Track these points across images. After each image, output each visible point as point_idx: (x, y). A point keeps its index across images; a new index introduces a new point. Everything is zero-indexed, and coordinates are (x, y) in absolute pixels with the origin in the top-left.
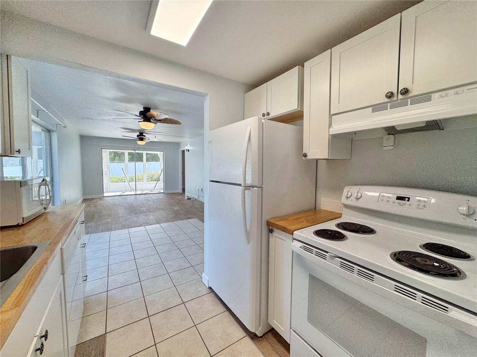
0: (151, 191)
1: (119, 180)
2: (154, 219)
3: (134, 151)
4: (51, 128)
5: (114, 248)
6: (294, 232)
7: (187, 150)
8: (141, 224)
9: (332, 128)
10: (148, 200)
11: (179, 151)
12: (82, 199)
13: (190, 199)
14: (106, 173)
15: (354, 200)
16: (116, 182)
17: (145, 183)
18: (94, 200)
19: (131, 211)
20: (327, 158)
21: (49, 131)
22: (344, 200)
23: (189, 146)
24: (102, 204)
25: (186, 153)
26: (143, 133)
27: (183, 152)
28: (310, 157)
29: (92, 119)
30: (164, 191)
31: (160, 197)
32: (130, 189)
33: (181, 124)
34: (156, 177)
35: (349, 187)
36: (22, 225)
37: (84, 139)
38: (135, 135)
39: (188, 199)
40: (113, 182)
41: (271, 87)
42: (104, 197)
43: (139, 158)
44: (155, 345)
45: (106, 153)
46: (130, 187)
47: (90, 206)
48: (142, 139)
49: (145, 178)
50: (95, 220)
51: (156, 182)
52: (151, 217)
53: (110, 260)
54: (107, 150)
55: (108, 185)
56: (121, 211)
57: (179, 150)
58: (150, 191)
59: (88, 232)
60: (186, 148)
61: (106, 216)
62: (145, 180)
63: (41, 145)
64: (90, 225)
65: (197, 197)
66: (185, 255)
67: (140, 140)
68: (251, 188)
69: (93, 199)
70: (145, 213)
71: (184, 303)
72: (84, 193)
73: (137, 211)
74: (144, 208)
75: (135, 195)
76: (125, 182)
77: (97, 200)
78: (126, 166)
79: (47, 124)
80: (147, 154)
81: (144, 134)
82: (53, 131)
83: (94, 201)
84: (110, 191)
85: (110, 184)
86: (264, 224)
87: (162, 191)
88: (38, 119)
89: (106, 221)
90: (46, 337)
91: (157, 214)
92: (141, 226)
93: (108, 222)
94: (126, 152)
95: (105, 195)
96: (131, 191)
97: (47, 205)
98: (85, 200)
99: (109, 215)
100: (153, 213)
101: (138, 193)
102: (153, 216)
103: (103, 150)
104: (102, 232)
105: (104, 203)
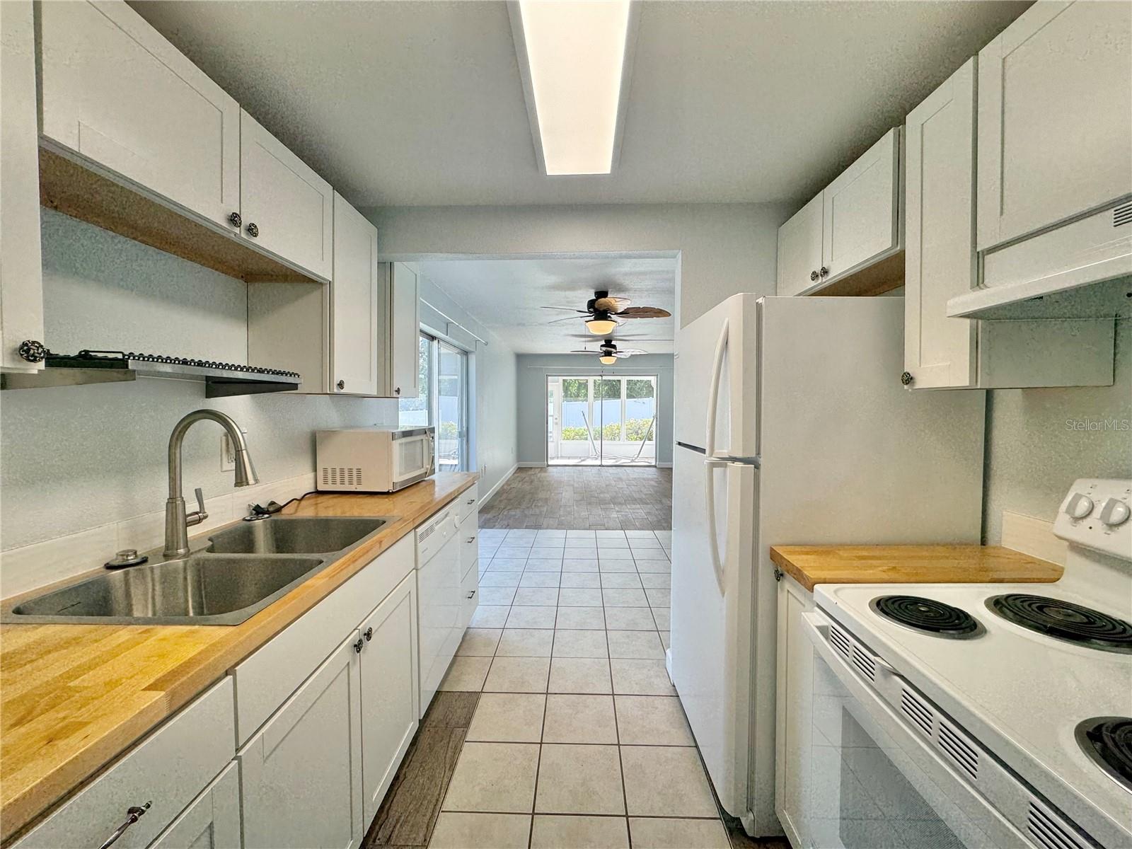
0: (633, 461)
1: (578, 435)
2: (617, 519)
3: (600, 377)
4: (467, 348)
5: (535, 561)
6: (816, 586)
8: (590, 525)
9: (986, 287)
10: (620, 479)
12: (515, 466)
15: (1099, 527)
16: (573, 439)
17: (622, 443)
18: (533, 470)
19: (583, 498)
20: (968, 384)
21: (466, 353)
22: (1062, 525)
26: (611, 341)
28: (922, 382)
29: (524, 325)
30: (656, 463)
31: (646, 476)
33: (670, 315)
34: (644, 431)
35: (1090, 482)
36: (393, 493)
37: (521, 359)
38: (597, 347)
40: (568, 439)
41: (833, 198)
42: (548, 466)
43: (613, 391)
44: (541, 743)
45: (557, 383)
46: (596, 449)
47: (524, 481)
48: (608, 354)
49: (623, 432)
50: (522, 507)
51: (643, 441)
52: (614, 515)
54: (560, 377)
56: (567, 495)
58: (629, 461)
59: (508, 525)
61: (540, 502)
62: (623, 435)
63: (456, 375)
64: (513, 513)
66: (652, 604)
67: (606, 356)
68: (729, 463)
69: (531, 468)
70: (606, 504)
71: (613, 695)
72: (520, 455)
73: (593, 500)
74: (606, 495)
75: (600, 466)
76: (587, 439)
77: (536, 470)
78: (591, 408)
79: (462, 344)
80: (629, 382)
81: (613, 343)
82: (472, 352)
83: (532, 472)
84: (561, 457)
85: (563, 441)
86: (763, 556)
87: (652, 463)
88: (447, 337)
89: (537, 511)
90: (368, 635)
91: (627, 510)
92: (589, 529)
93: (541, 512)
94: (591, 380)
95: (549, 463)
96: (597, 459)
97: (427, 469)
98: (520, 469)
99: (546, 500)
100: (620, 506)
101: (603, 464)
102: (618, 512)
103: (549, 377)
104: (527, 527)
105: (545, 477)
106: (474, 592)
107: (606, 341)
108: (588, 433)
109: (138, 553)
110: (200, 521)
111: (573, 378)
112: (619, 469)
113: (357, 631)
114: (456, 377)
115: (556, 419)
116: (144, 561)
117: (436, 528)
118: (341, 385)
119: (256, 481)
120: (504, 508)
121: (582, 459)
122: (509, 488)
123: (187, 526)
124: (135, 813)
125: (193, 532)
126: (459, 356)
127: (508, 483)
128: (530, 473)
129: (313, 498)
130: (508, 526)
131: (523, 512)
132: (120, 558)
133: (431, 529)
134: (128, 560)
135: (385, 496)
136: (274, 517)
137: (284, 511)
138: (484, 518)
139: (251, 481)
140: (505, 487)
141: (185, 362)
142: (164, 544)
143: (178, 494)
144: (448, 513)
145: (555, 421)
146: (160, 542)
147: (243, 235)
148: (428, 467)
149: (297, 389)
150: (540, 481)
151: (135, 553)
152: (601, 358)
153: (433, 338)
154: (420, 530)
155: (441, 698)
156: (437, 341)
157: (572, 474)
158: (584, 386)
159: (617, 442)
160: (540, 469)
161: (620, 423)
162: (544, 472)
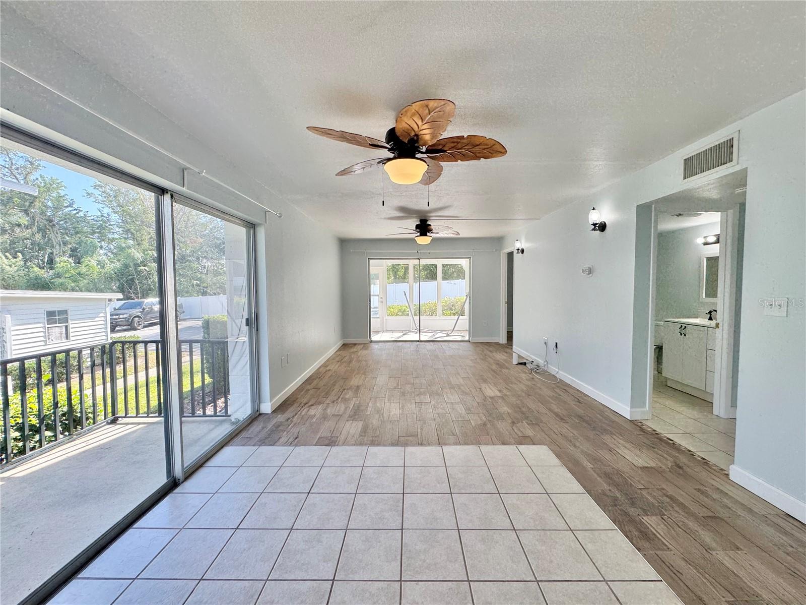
0: (448, 335)
1: (401, 312)
3: (418, 261)
7: (518, 250)
10: (436, 357)
11: (502, 254)
12: (339, 344)
13: (525, 364)
16: (397, 315)
17: (438, 318)
18: (355, 347)
23: (523, 241)
24: (361, 358)
25: (517, 257)
27: (510, 255)
30: (469, 338)
32: (415, 328)
34: (458, 307)
37: (345, 244)
38: (412, 225)
39: (521, 364)
40: (392, 315)
42: (371, 342)
43: (431, 273)
46: (415, 324)
47: (343, 361)
49: (440, 309)
50: (328, 400)
51: (456, 317)
55: (385, 320)
56: (381, 380)
57: (502, 252)
58: (445, 335)
60: (518, 245)
61: (350, 392)
62: (439, 311)
64: (313, 413)
65: (541, 362)
67: (422, 235)
69: (354, 345)
75: (418, 341)
76: (408, 315)
77: (358, 347)
78: (411, 288)
79: (245, 215)
80: (444, 266)
81: (428, 222)
82: (260, 225)
83: (354, 349)
84: (386, 331)
85: (387, 317)
87: (467, 338)
89: (342, 408)
93: (346, 409)
94: (412, 263)
95: (372, 339)
96: (417, 334)
98: (345, 346)
99: (358, 389)
100: (436, 399)
101: (421, 338)
103: (371, 261)
104: (318, 443)
105: (365, 356)
107: (421, 221)
108: (409, 310)
112: (434, 344)
115: (381, 298)
120: (306, 404)
121: (404, 332)
122: (324, 370)
127: (326, 364)
128: (352, 350)
130: (295, 440)
131: (326, 409)
138: (275, 421)
145: (381, 300)
150: (359, 361)
152: (415, 238)
153: (162, 191)
156: (170, 195)
157: (392, 352)
159: (434, 317)
160: (362, 346)
161: (437, 301)
162: (366, 349)
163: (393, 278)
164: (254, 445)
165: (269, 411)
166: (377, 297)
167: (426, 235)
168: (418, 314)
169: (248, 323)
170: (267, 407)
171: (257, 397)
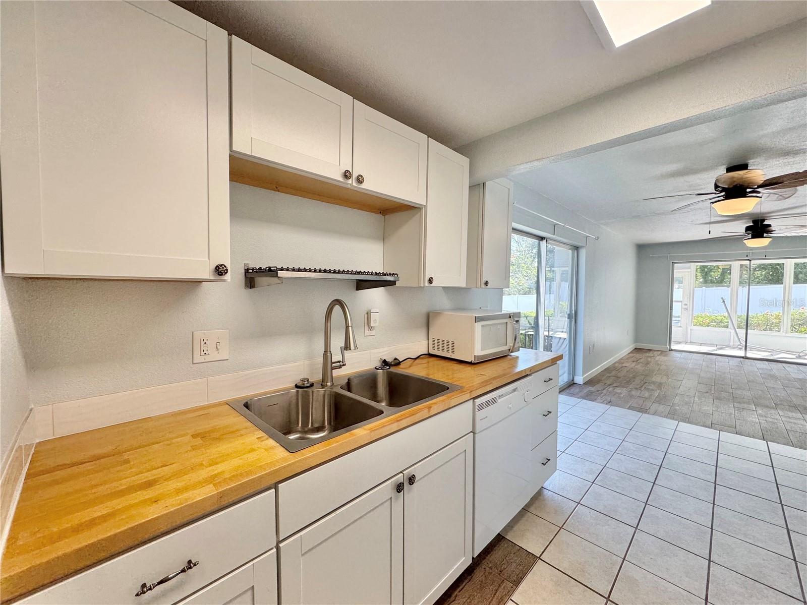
0: (799, 357)
1: (715, 322)
2: (757, 426)
3: (748, 262)
4: (578, 244)
5: (630, 444)
8: (713, 423)
10: (773, 377)
12: (631, 347)
14: (686, 307)
16: (708, 326)
17: (784, 334)
18: (651, 352)
19: (710, 390)
21: (576, 248)
24: (659, 362)
26: (763, 221)
36: (475, 364)
37: (642, 249)
38: (739, 227)
40: (700, 325)
42: (671, 350)
45: (689, 270)
46: (739, 339)
47: (638, 362)
49: (786, 323)
50: (631, 386)
52: (754, 418)
53: (613, 460)
55: (689, 330)
56: (687, 384)
58: (794, 357)
61: (653, 385)
62: (785, 326)
64: (619, 391)
67: (755, 237)
69: (650, 350)
70: (743, 403)
72: (637, 339)
73: (724, 394)
74: (746, 393)
75: (743, 358)
76: (727, 327)
77: (655, 353)
78: (735, 295)
79: (569, 241)
80: (796, 265)
81: (766, 222)
82: (582, 247)
83: (651, 354)
84: (690, 342)
85: (693, 327)
88: (555, 236)
89: (647, 394)
90: (411, 480)
91: (778, 417)
92: (711, 427)
93: (651, 395)
94: (736, 265)
95: (673, 347)
96: (740, 349)
97: (511, 346)
98: (637, 350)
99: (660, 385)
100: (765, 410)
101: (749, 355)
102: (761, 415)
103: (675, 265)
104: (629, 408)
105: (665, 361)
106: (549, 460)
107: (753, 222)
108: (728, 320)
109: (309, 380)
110: (340, 367)
111: (714, 264)
112: (774, 365)
113: (402, 474)
114: (567, 269)
115: (686, 305)
116: (312, 385)
117: (499, 401)
118: (431, 281)
119: (356, 347)
120: (610, 385)
121: (718, 347)
122: (620, 366)
123: (332, 369)
124: (190, 565)
125: (336, 373)
126: (570, 251)
127: (621, 361)
128: (647, 355)
129: (426, 358)
130: (609, 402)
131: (630, 391)
132: (301, 382)
133: (494, 401)
134: (304, 384)
135: (468, 365)
136: (393, 369)
137: (402, 365)
138: (588, 389)
139: (352, 347)
140: (617, 365)
141: (325, 271)
142: (321, 378)
143: (329, 350)
144: (517, 388)
146: (320, 377)
147: (354, 184)
148: (512, 345)
149: (395, 285)
150: (658, 365)
151: (308, 380)
152: (744, 241)
153: (542, 238)
154: (479, 401)
155: (503, 545)
156: (545, 240)
157: (702, 362)
158: (726, 272)
159: (774, 333)
160: (659, 352)
161: (781, 312)
162: (665, 356)
163: (701, 280)
164: (578, 398)
165: (581, 383)
166: (680, 303)
167: (762, 237)
168: (745, 327)
169: (570, 317)
170: (579, 379)
171: (573, 371)
